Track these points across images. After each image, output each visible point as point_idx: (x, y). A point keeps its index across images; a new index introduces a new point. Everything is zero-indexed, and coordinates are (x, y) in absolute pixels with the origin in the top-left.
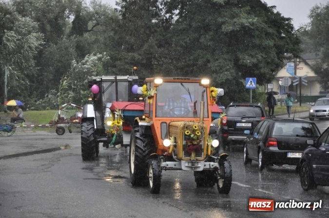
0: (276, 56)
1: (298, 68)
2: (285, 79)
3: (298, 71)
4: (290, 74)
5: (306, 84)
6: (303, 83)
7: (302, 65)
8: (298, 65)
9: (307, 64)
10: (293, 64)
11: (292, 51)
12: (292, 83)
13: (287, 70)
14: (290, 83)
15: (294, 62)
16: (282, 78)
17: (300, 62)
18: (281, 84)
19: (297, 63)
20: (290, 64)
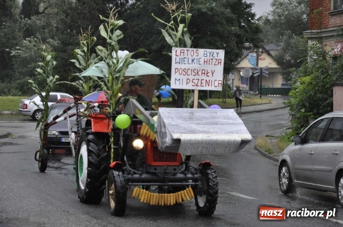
0: (235, 44)
1: (261, 59)
2: (246, 70)
3: (260, 62)
4: (252, 64)
5: (267, 76)
6: (264, 74)
7: (264, 56)
8: (261, 55)
9: (269, 54)
10: (255, 55)
11: (252, 41)
12: (253, 74)
13: (249, 61)
14: (250, 74)
15: (256, 52)
16: (243, 68)
17: (262, 52)
18: (242, 75)
19: (260, 53)
20: (252, 54)
